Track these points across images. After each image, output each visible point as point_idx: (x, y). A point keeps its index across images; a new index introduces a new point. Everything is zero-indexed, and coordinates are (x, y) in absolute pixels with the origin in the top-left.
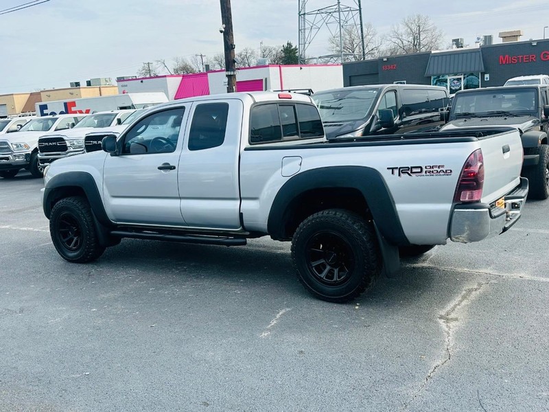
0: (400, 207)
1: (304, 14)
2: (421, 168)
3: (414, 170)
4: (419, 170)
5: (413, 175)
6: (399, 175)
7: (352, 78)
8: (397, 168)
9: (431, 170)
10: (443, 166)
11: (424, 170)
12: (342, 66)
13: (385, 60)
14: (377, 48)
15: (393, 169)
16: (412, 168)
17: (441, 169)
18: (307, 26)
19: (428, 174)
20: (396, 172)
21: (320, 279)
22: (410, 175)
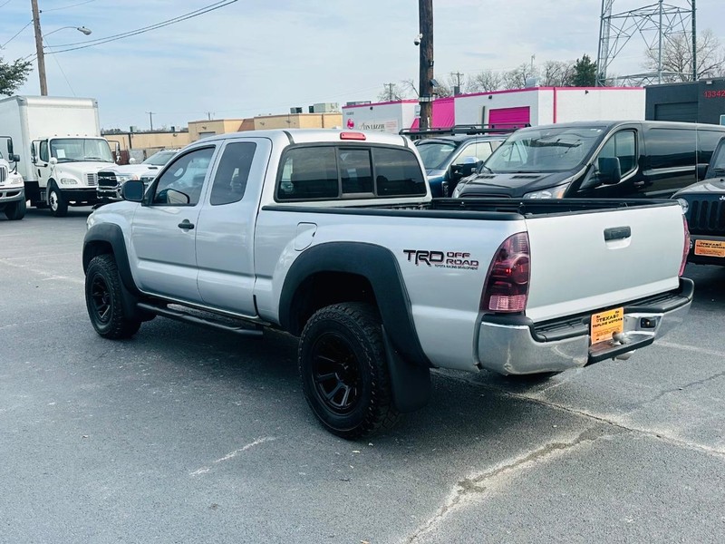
0: (418, 311)
1: (609, 17)
2: (441, 253)
3: (434, 257)
4: (439, 258)
5: (432, 264)
6: (416, 263)
7: (659, 107)
8: (414, 251)
9: (454, 259)
10: (468, 255)
11: (446, 258)
12: (645, 90)
13: (710, 83)
14: (717, 66)
15: (410, 252)
16: (432, 252)
17: (466, 258)
18: (612, 33)
19: (450, 264)
20: (413, 256)
21: (327, 400)
22: (429, 264)
